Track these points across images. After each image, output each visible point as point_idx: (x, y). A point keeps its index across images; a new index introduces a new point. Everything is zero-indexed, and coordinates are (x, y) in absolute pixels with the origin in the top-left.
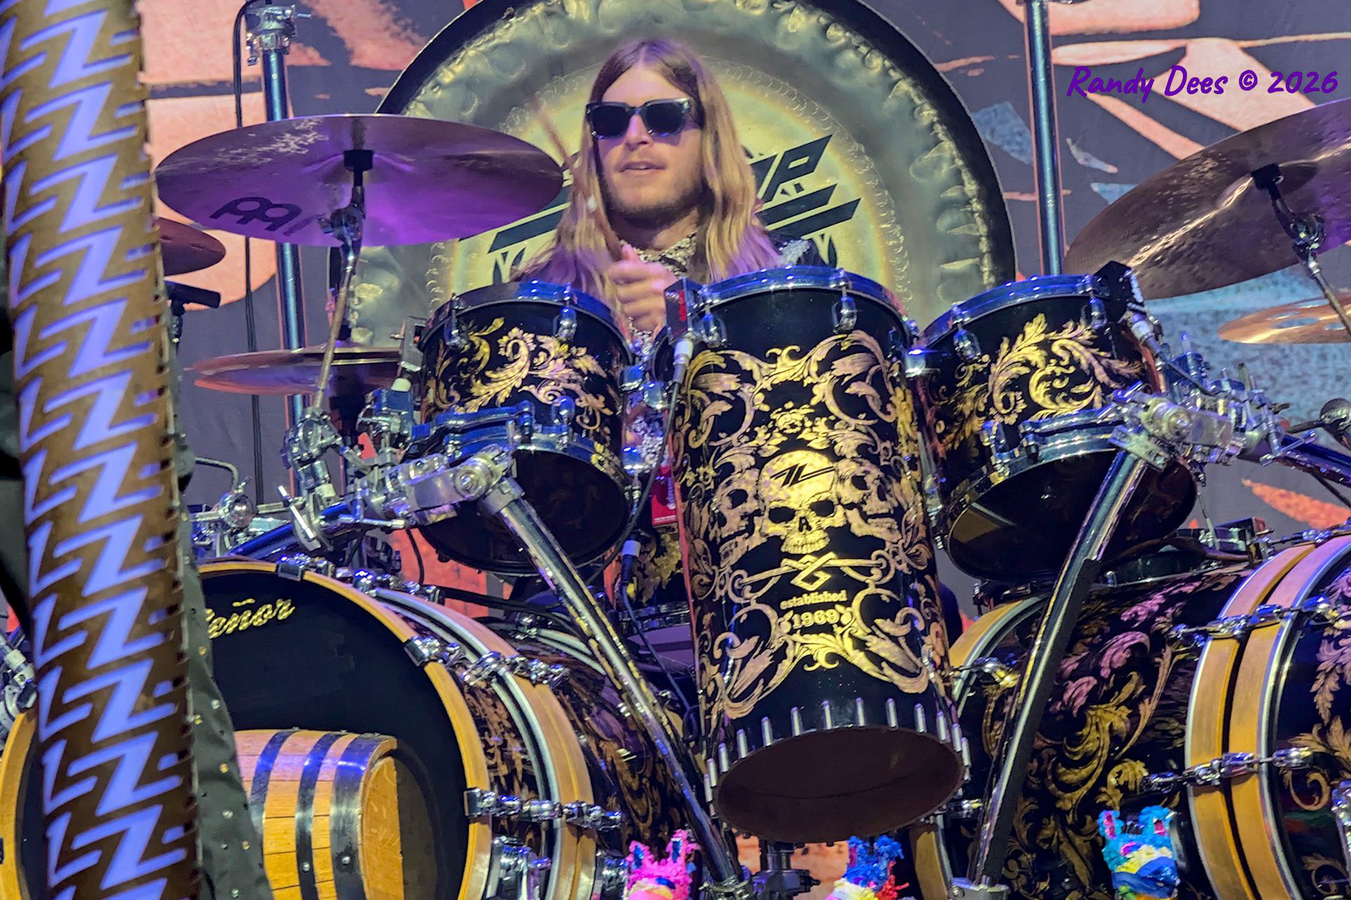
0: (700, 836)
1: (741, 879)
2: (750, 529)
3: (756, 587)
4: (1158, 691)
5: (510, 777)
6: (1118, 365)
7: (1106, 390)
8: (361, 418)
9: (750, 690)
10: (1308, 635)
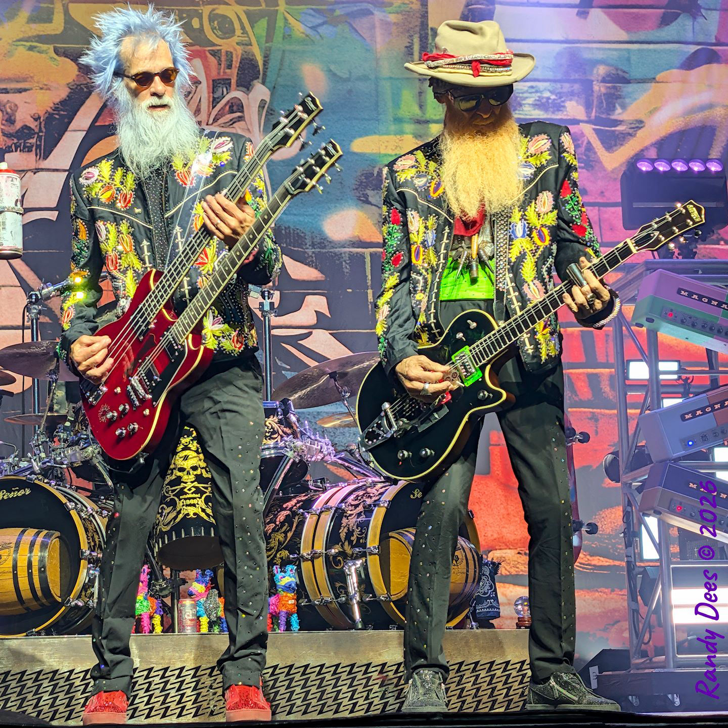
0: (152, 567)
1: (164, 580)
2: (172, 474)
3: (173, 491)
4: (293, 529)
5: (94, 546)
6: (285, 429)
7: (282, 437)
8: (55, 433)
9: (169, 523)
10: (339, 514)
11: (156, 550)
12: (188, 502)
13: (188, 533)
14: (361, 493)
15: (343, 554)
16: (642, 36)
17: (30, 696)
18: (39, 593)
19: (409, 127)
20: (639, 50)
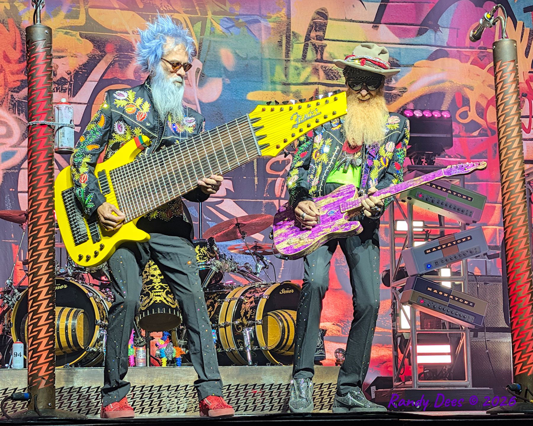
0: (135, 330)
1: (141, 337)
2: (147, 278)
3: (148, 288)
4: (215, 310)
5: (103, 318)
6: (211, 254)
7: (209, 258)
9: (145, 306)
10: (240, 302)
11: (138, 320)
12: (157, 294)
13: (156, 311)
14: (253, 290)
15: (242, 324)
16: (407, 41)
17: (66, 401)
18: (72, 344)
19: (279, 87)
20: (405, 48)
